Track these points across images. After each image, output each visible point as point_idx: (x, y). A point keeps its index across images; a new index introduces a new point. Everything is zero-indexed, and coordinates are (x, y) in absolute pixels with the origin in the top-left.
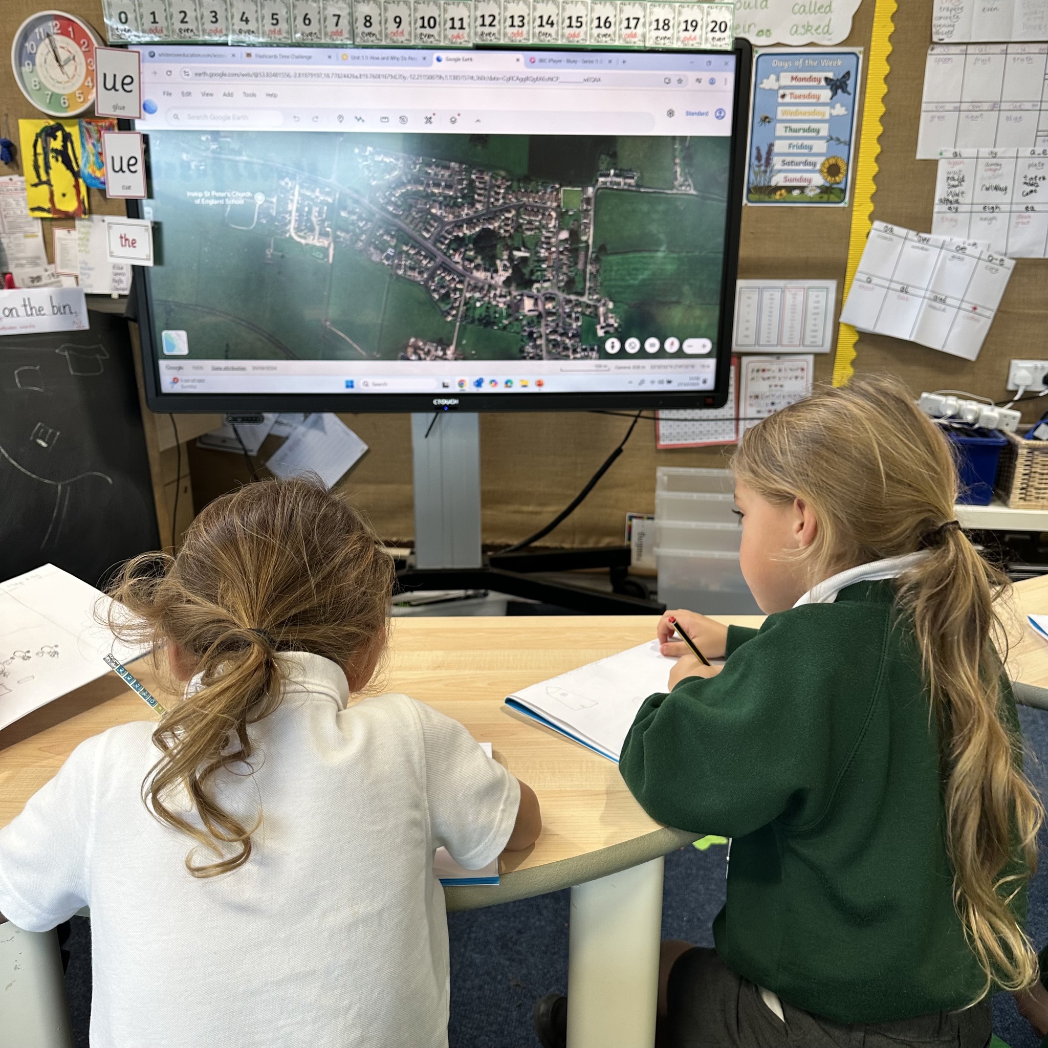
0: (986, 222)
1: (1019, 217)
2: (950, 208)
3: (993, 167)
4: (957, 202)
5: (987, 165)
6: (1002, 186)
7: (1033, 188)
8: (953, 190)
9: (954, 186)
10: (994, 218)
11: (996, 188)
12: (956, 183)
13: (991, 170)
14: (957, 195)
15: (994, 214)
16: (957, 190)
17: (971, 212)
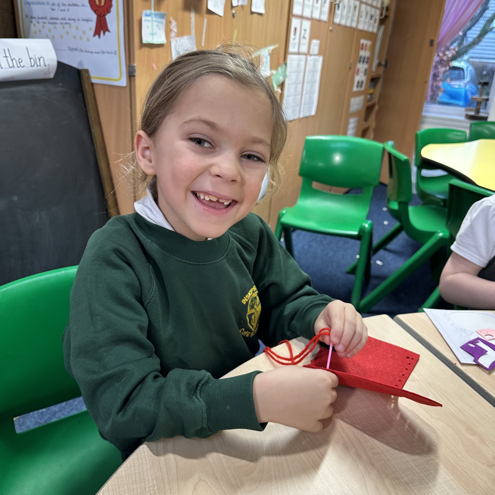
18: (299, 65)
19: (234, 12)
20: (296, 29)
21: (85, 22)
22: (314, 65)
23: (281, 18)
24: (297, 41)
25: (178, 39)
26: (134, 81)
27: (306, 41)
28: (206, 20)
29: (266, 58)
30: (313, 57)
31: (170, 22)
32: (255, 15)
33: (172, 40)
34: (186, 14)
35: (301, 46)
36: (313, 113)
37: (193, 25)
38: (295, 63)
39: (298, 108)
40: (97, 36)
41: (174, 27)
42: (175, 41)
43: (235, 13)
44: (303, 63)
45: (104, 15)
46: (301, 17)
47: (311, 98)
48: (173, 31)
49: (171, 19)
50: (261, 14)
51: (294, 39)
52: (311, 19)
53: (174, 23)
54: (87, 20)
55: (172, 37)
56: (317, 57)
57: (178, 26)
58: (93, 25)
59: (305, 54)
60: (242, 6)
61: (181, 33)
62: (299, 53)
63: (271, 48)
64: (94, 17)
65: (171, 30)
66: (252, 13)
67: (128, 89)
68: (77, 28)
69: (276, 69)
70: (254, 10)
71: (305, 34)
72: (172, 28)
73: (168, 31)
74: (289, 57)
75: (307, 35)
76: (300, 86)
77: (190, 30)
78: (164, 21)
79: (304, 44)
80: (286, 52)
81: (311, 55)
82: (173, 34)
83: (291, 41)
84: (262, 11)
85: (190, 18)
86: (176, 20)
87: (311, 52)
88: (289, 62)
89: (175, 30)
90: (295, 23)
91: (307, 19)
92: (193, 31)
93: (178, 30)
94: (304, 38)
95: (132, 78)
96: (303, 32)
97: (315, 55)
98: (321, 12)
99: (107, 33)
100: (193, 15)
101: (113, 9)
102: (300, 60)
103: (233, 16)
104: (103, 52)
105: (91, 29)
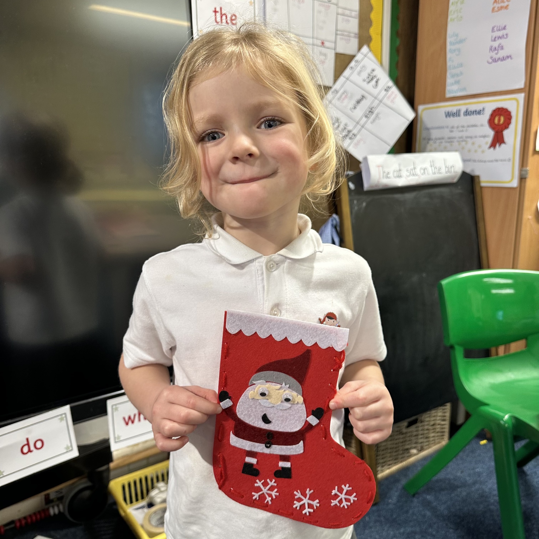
0: (377, 121)
1: (389, 97)
2: (350, 138)
3: (343, 96)
4: (349, 132)
5: (339, 99)
6: (359, 97)
7: (375, 80)
8: (340, 129)
9: (338, 126)
10: (377, 115)
11: (358, 102)
12: (337, 124)
13: (343, 99)
14: (345, 128)
15: (376, 112)
16: (342, 126)
17: (363, 127)
21: (482, 139)
26: (525, 182)
40: (492, 149)
45: (502, 131)
54: (484, 137)
58: (490, 140)
64: (491, 133)
67: (518, 189)
68: (473, 144)
95: (523, 180)
99: (503, 145)
101: (512, 126)
104: (497, 161)
105: (487, 143)
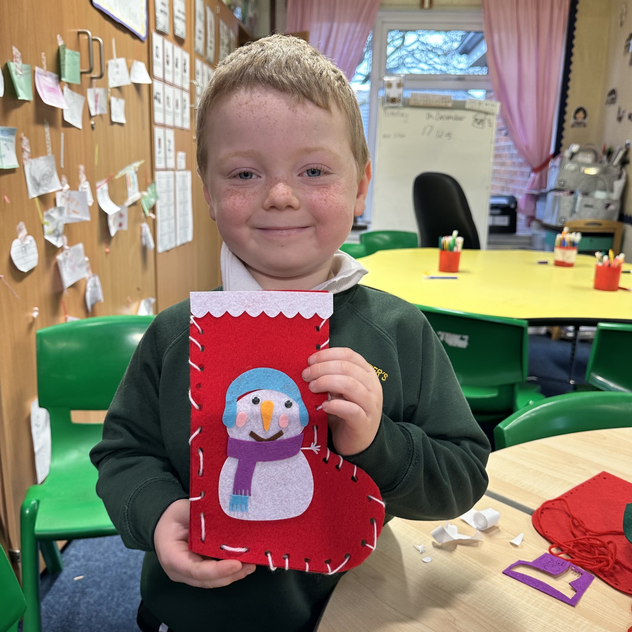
18: (168, 182)
19: (93, 123)
20: (160, 140)
22: (184, 182)
23: (143, 128)
24: (162, 155)
25: (32, 161)
27: (172, 154)
28: (62, 134)
29: (133, 177)
30: (181, 173)
31: (21, 139)
32: (116, 126)
33: (25, 162)
34: (39, 128)
35: (168, 161)
36: (190, 238)
37: (48, 142)
38: (164, 181)
39: (173, 235)
41: (25, 146)
42: (29, 164)
43: (95, 124)
44: (172, 180)
46: (164, 126)
47: (185, 221)
48: (25, 151)
49: (22, 135)
50: (121, 124)
51: (160, 152)
52: (174, 128)
53: (26, 141)
55: (25, 159)
56: (184, 173)
57: (30, 144)
59: (173, 170)
60: (101, 115)
61: (35, 154)
62: (166, 169)
63: (137, 165)
65: (23, 150)
66: (112, 123)
69: (146, 190)
70: (114, 119)
71: (170, 145)
72: (23, 147)
73: (19, 152)
74: (157, 174)
75: (172, 147)
76: (172, 208)
77: (46, 149)
78: (13, 138)
79: (170, 158)
80: (153, 169)
81: (179, 170)
82: (26, 155)
83: (157, 155)
84: (122, 120)
85: (44, 134)
86: (28, 137)
87: (179, 168)
88: (157, 179)
89: (28, 149)
90: (158, 132)
91: (170, 128)
92: (49, 150)
93: (31, 149)
94: (169, 150)
96: (167, 143)
97: (182, 170)
98: (183, 119)
100: (47, 129)
102: (168, 177)
103: (92, 127)
